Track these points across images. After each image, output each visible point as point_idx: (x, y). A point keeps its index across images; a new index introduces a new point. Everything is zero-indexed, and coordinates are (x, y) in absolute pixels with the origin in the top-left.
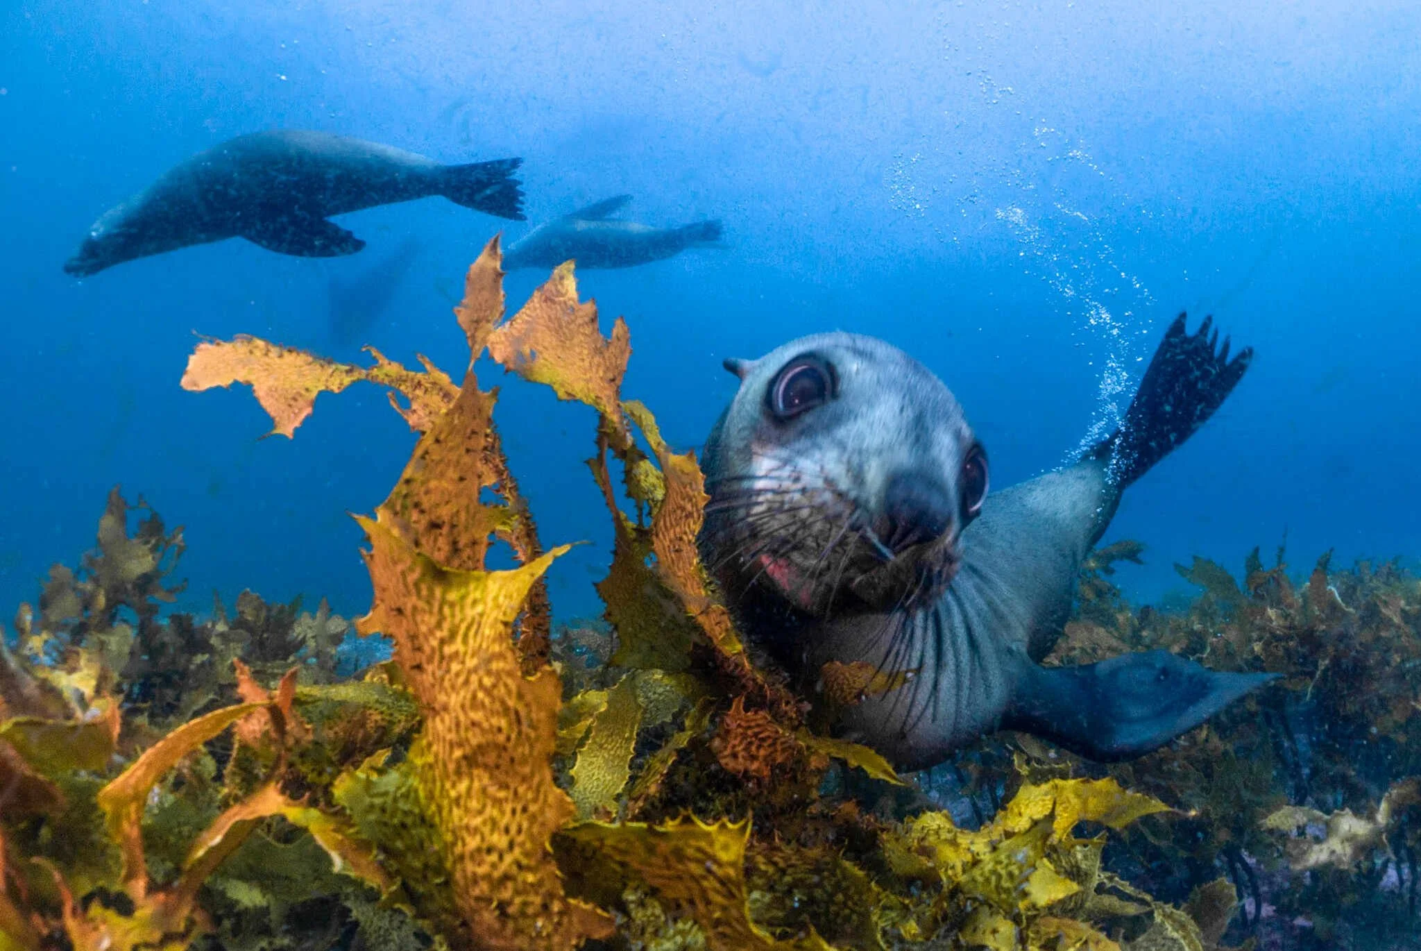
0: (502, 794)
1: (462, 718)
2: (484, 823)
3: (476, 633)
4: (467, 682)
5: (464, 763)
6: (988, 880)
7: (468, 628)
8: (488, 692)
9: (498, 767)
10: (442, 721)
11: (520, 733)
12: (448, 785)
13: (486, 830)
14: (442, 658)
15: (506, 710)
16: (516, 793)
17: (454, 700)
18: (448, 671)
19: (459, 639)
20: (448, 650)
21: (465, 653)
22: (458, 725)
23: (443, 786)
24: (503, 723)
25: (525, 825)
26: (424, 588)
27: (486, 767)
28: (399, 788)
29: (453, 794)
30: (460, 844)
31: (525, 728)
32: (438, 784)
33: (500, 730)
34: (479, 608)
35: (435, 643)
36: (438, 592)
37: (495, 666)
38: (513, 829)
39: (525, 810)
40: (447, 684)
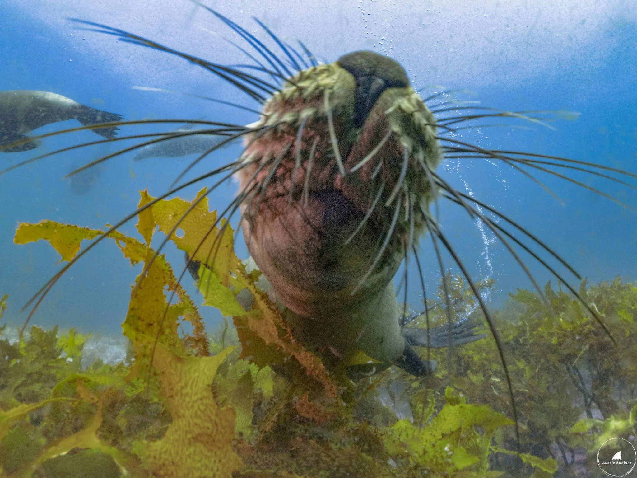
0: (209, 454)
1: (191, 422)
2: (202, 466)
3: (196, 385)
4: (192, 406)
5: (192, 440)
6: (432, 460)
7: (193, 382)
8: (203, 412)
9: (207, 442)
10: (182, 421)
11: (217, 430)
12: (185, 449)
13: (203, 469)
14: (182, 394)
15: (211, 420)
16: (216, 454)
17: (188, 413)
18: (184, 400)
19: (189, 387)
20: (184, 391)
21: (192, 393)
22: (189, 424)
23: (182, 450)
24: (210, 425)
25: (220, 467)
26: (173, 364)
27: (202, 442)
28: (162, 448)
29: (187, 453)
30: (191, 474)
31: (220, 428)
32: (180, 449)
33: (208, 428)
34: (197, 374)
35: (179, 388)
36: (179, 366)
37: (205, 401)
38: (215, 469)
39: (220, 461)
40: (184, 406)
